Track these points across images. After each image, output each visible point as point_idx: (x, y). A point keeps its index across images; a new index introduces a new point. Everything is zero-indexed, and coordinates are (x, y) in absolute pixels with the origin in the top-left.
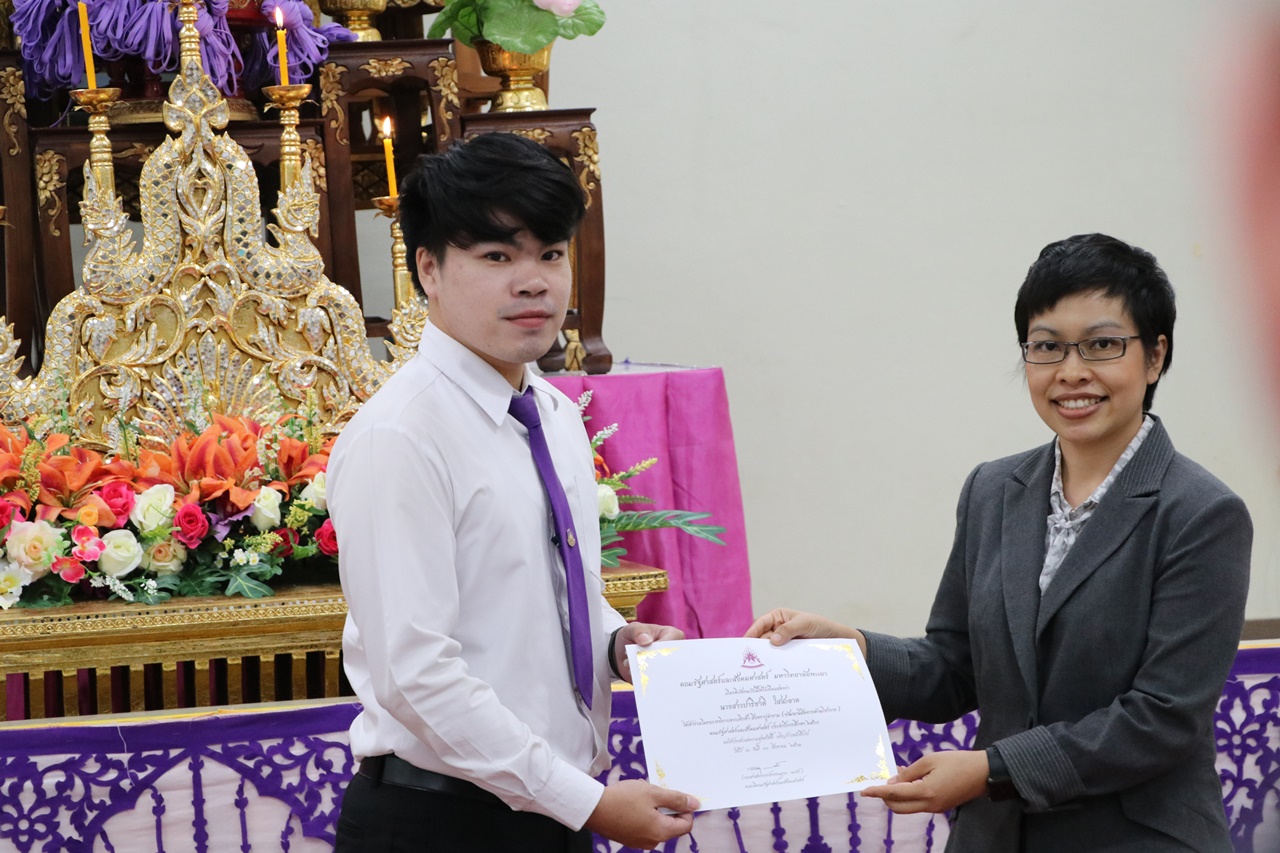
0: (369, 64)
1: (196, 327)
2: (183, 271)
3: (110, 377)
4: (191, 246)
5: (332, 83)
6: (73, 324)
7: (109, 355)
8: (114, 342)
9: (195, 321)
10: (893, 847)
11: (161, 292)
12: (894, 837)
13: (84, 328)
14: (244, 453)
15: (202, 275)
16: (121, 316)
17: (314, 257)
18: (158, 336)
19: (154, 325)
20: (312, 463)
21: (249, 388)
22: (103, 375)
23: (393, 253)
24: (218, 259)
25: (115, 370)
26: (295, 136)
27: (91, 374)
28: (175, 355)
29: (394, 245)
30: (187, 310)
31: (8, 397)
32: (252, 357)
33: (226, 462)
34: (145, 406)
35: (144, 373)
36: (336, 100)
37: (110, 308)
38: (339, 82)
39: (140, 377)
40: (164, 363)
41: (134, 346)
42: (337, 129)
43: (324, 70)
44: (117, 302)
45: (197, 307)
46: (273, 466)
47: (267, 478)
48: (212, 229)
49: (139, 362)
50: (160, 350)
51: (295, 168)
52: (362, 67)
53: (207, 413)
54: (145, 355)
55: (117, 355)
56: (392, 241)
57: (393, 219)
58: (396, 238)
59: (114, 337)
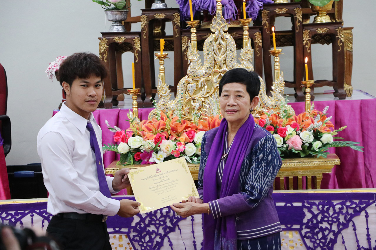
0: (276, 10)
2: (214, 71)
3: (194, 100)
4: (217, 64)
5: (265, 16)
6: (184, 85)
7: (193, 94)
8: (195, 91)
9: (217, 85)
11: (208, 77)
13: (187, 87)
15: (219, 72)
16: (198, 83)
17: (251, 67)
18: (208, 88)
19: (206, 87)
22: (192, 100)
23: (274, 66)
24: (224, 67)
25: (195, 99)
26: (247, 33)
27: (189, 99)
28: (212, 94)
29: (275, 63)
30: (215, 82)
31: (167, 105)
34: (203, 108)
35: (203, 99)
36: (266, 20)
37: (195, 81)
38: (267, 15)
40: (209, 96)
41: (201, 92)
42: (266, 29)
43: (263, 12)
44: (196, 80)
48: (223, 59)
49: (202, 96)
50: (208, 93)
51: (246, 42)
52: (274, 11)
54: (203, 94)
55: (196, 94)
56: (275, 62)
57: (275, 56)
58: (275, 61)
59: (195, 89)
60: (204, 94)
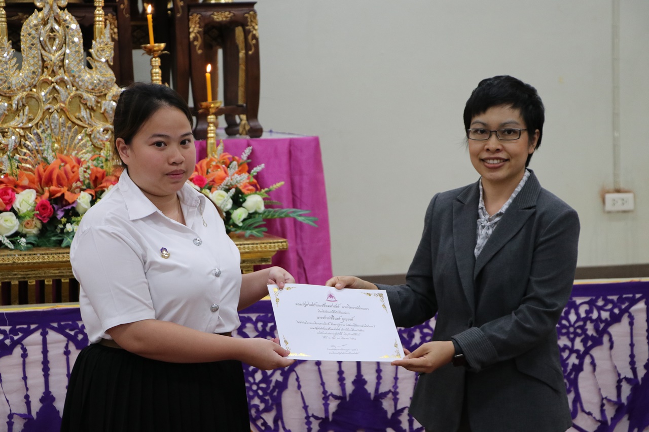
1: (49, 109)
2: (43, 80)
3: (4, 133)
4: (47, 68)
7: (4, 122)
8: (6, 115)
9: (48, 106)
10: (399, 381)
11: (31, 90)
12: (399, 376)
14: (72, 175)
15: (52, 82)
16: (10, 102)
17: (110, 75)
18: (29, 113)
19: (27, 108)
20: (107, 181)
21: (76, 141)
23: (152, 74)
24: (61, 74)
25: (7, 130)
26: (101, 12)
28: (38, 123)
30: (44, 100)
32: (78, 125)
33: (63, 179)
34: (22, 148)
35: (22, 132)
37: (4, 98)
39: (19, 134)
40: (32, 127)
41: (17, 118)
42: (124, 9)
44: (8, 95)
45: (49, 99)
46: (87, 181)
47: (84, 187)
48: (58, 59)
49: (19, 126)
50: (30, 120)
51: (101, 28)
53: (54, 153)
54: (22, 123)
55: (8, 122)
56: (151, 67)
57: (152, 56)
58: (153, 66)
59: (6, 112)
60: (24, 121)
